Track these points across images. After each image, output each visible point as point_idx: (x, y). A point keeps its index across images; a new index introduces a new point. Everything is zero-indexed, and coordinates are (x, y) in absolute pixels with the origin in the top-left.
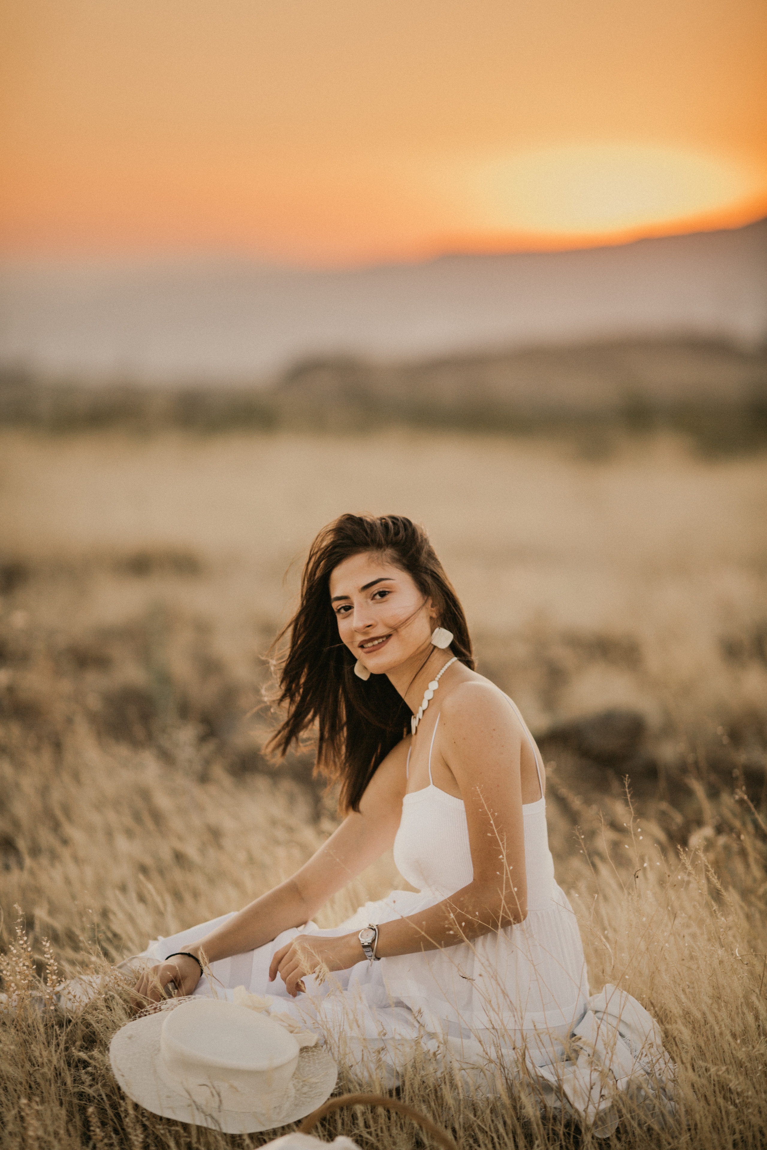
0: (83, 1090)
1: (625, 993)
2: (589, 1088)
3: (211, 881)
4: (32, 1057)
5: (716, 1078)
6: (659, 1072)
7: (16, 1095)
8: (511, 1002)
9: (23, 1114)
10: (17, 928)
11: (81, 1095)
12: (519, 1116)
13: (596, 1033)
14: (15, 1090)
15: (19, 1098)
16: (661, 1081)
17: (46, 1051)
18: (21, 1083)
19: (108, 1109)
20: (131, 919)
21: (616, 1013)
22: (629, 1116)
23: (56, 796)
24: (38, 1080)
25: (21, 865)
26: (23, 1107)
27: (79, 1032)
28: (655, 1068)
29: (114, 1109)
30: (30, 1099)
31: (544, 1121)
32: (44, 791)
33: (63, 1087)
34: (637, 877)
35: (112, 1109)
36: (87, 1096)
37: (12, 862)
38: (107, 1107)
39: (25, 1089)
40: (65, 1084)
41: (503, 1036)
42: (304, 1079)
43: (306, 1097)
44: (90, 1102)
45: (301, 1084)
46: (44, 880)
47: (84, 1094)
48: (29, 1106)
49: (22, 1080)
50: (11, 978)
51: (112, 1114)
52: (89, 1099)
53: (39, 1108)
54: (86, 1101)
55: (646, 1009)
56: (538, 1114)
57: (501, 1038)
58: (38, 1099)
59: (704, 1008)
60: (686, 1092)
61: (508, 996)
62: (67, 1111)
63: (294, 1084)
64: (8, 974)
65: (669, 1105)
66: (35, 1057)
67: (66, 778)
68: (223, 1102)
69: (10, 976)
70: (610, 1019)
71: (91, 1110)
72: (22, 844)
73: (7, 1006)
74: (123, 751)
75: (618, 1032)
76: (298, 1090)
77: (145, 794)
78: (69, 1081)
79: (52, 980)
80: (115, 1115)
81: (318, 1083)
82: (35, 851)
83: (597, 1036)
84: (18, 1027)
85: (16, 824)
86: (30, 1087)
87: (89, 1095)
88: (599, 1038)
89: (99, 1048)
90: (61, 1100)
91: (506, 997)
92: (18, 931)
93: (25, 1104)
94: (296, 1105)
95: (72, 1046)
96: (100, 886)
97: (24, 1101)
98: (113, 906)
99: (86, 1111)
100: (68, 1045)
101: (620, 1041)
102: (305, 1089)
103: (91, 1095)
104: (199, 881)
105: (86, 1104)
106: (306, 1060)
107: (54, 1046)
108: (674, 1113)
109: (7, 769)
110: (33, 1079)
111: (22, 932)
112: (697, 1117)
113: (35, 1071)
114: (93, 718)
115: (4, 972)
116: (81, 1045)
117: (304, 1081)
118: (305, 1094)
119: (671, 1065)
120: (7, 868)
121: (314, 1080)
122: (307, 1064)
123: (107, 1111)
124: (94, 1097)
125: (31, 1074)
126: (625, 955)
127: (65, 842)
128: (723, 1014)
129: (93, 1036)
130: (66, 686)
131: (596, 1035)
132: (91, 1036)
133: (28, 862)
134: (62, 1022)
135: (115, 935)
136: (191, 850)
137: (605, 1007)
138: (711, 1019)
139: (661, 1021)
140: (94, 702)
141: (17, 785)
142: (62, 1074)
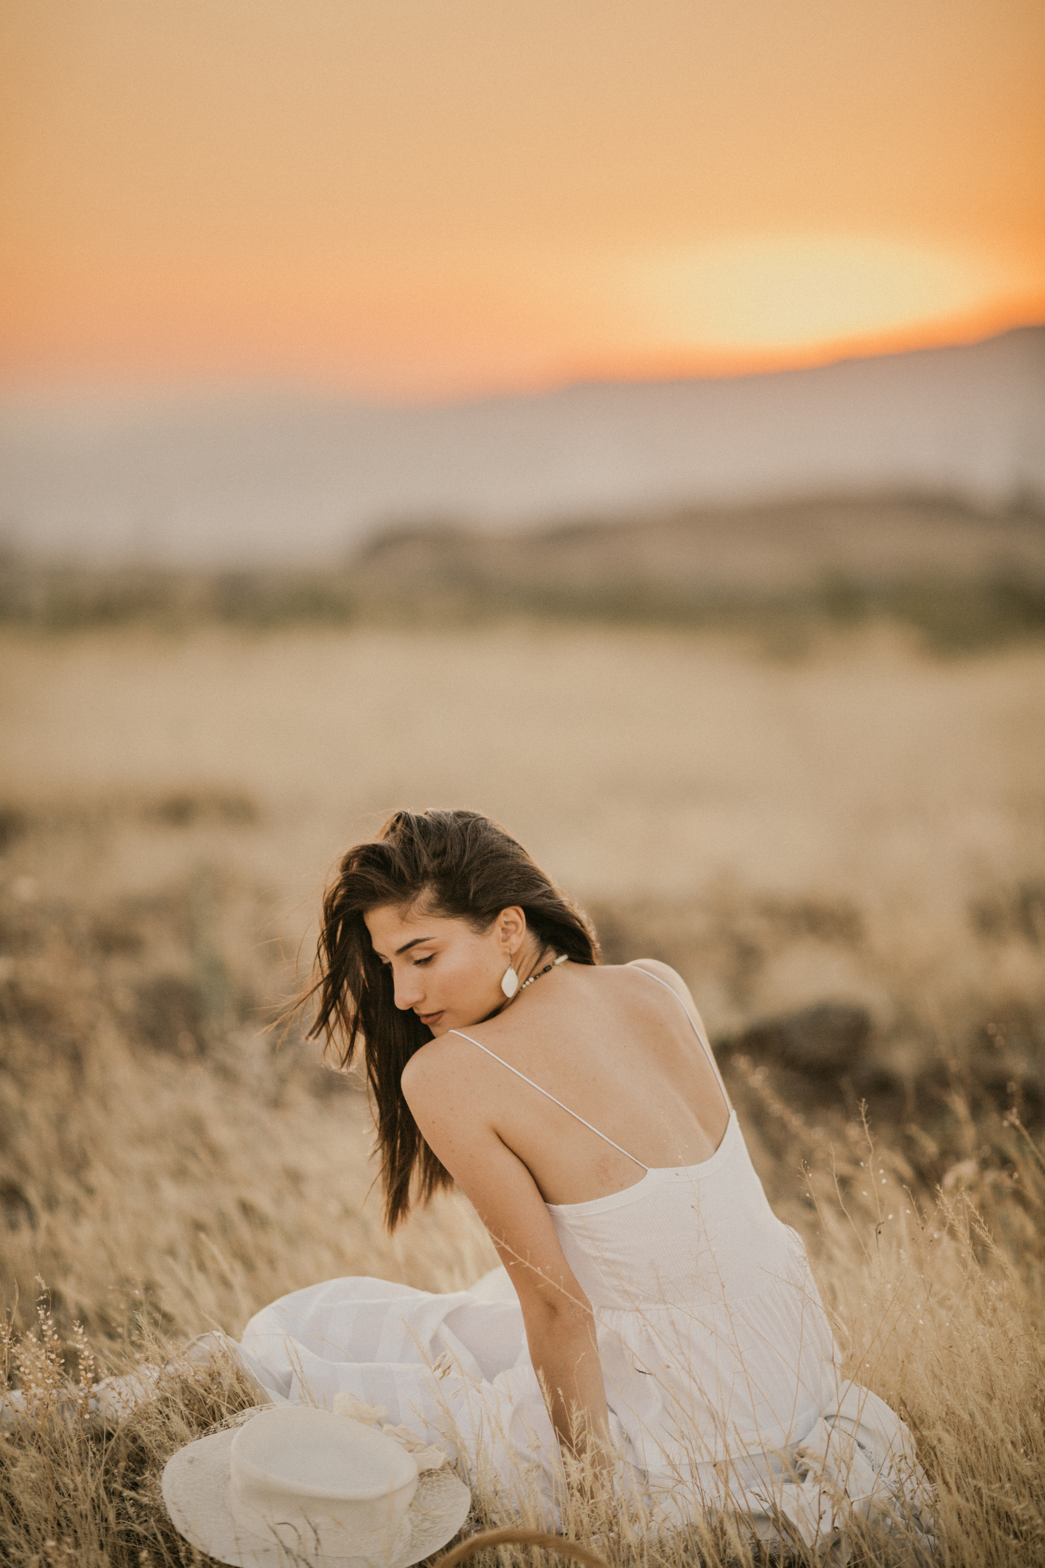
0: (130, 1528)
1: (865, 1389)
2: (817, 1518)
3: (291, 1241)
4: (61, 1484)
5: (990, 1502)
6: (911, 1495)
7: (40, 1537)
8: (709, 1400)
9: (50, 1560)
10: (38, 1308)
11: (129, 1534)
12: (722, 1558)
13: (826, 1444)
14: (39, 1529)
15: (44, 1539)
16: (913, 1507)
17: (79, 1475)
18: (46, 1520)
19: (164, 1554)
20: (189, 1295)
21: (853, 1414)
22: (872, 1556)
23: (75, 1129)
24: (69, 1515)
25: (33, 1222)
26: (50, 1551)
27: (122, 1448)
28: (905, 1489)
29: (173, 1553)
30: (59, 1540)
31: (758, 1564)
32: (60, 1122)
33: (104, 1524)
34: (880, 1233)
35: (170, 1552)
36: (135, 1536)
37: (21, 1216)
38: (164, 1551)
39: (53, 1528)
40: (106, 1520)
41: (699, 1448)
42: (424, 1512)
43: (426, 1536)
44: (140, 1544)
45: (420, 1518)
46: (64, 1242)
47: (131, 1533)
48: (58, 1549)
49: (48, 1516)
50: (31, 1377)
51: (171, 1561)
52: (139, 1541)
53: (71, 1551)
54: (135, 1543)
55: (893, 1409)
56: (750, 1555)
57: (697, 1452)
58: (69, 1540)
59: (971, 1406)
60: (949, 1522)
61: (706, 1395)
62: (110, 1556)
63: (410, 1519)
64: (27, 1371)
65: (926, 1541)
66: (64, 1484)
67: (90, 1103)
68: (322, 1542)
69: (29, 1374)
70: (844, 1424)
71: (144, 1554)
72: (33, 1194)
73: (25, 1416)
74: (165, 1065)
75: (855, 1442)
76: (416, 1526)
77: (197, 1125)
78: (112, 1516)
79: (86, 1379)
80: (174, 1562)
81: (443, 1516)
82: (51, 1203)
83: (828, 1447)
84: (40, 1444)
85: (22, 1165)
86: (59, 1524)
87: (138, 1535)
88: (830, 1450)
89: (151, 1470)
90: (101, 1541)
91: (704, 1395)
92: (40, 1312)
93: (52, 1548)
94: (413, 1547)
95: (113, 1467)
96: (141, 1249)
97: (51, 1543)
98: (160, 1277)
99: (137, 1557)
100: (108, 1467)
101: (859, 1455)
102: (427, 1525)
103: (140, 1535)
104: (275, 1242)
105: (134, 1547)
106: (428, 1486)
107: (89, 1469)
108: (935, 1551)
109: (10, 1092)
110: (62, 1513)
111: (45, 1313)
112: (966, 1555)
113: (65, 1503)
114: (122, 1021)
115: (22, 1369)
116: (126, 1466)
117: (425, 1515)
118: (425, 1531)
119: (927, 1486)
120: (13, 1226)
121: (438, 1513)
122: (429, 1492)
123: (163, 1556)
124: (146, 1538)
125: (59, 1508)
126: (867, 1339)
127: (90, 1191)
128: (997, 1416)
129: (141, 1454)
130: (86, 978)
131: (826, 1447)
132: (137, 1454)
133: (44, 1219)
134: (101, 1436)
135: (165, 1316)
136: (262, 1200)
137: (837, 1409)
138: (980, 1421)
139: (914, 1426)
140: (125, 1001)
141: (23, 1115)
142: (102, 1507)
